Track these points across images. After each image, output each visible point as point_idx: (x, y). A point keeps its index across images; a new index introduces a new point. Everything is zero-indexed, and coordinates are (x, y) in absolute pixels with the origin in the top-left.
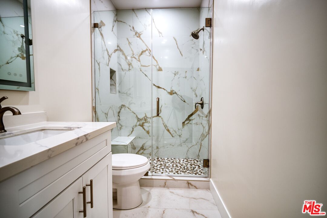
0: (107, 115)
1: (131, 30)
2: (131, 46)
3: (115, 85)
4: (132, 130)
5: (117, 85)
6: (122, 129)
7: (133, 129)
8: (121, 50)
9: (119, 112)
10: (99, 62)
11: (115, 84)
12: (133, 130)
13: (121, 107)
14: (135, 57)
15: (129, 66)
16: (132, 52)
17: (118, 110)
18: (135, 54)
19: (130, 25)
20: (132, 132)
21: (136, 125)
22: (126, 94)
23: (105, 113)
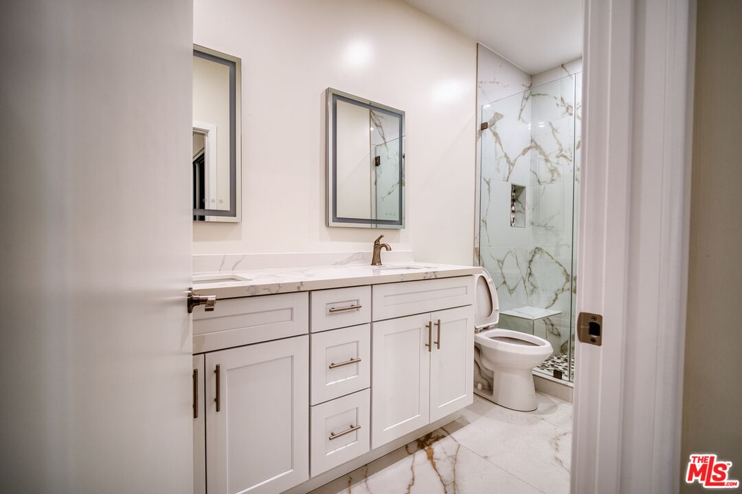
0: (503, 264)
1: (558, 105)
2: (557, 135)
3: (522, 211)
4: (554, 297)
5: (528, 211)
6: (534, 294)
7: (556, 295)
8: (537, 147)
9: (531, 261)
10: (490, 180)
11: (524, 209)
12: (556, 298)
13: (535, 253)
14: (565, 154)
15: (553, 174)
16: (558, 147)
17: (529, 258)
18: (565, 150)
19: (556, 96)
20: (554, 301)
21: (563, 289)
22: (545, 226)
23: (498, 261)
